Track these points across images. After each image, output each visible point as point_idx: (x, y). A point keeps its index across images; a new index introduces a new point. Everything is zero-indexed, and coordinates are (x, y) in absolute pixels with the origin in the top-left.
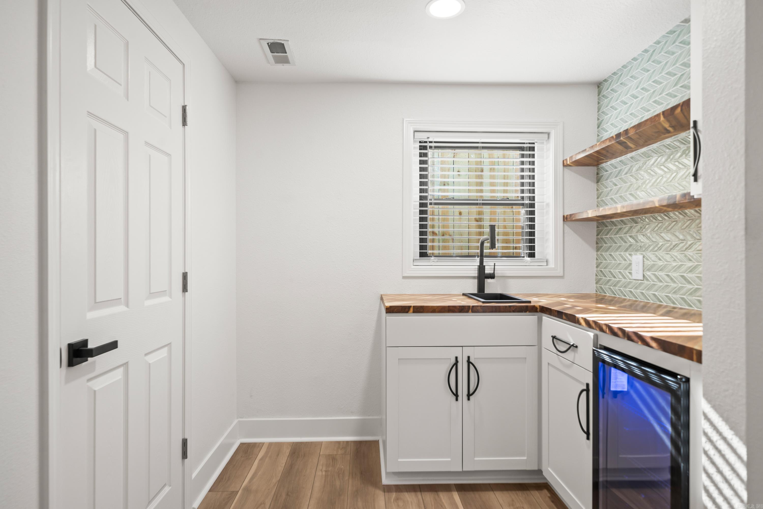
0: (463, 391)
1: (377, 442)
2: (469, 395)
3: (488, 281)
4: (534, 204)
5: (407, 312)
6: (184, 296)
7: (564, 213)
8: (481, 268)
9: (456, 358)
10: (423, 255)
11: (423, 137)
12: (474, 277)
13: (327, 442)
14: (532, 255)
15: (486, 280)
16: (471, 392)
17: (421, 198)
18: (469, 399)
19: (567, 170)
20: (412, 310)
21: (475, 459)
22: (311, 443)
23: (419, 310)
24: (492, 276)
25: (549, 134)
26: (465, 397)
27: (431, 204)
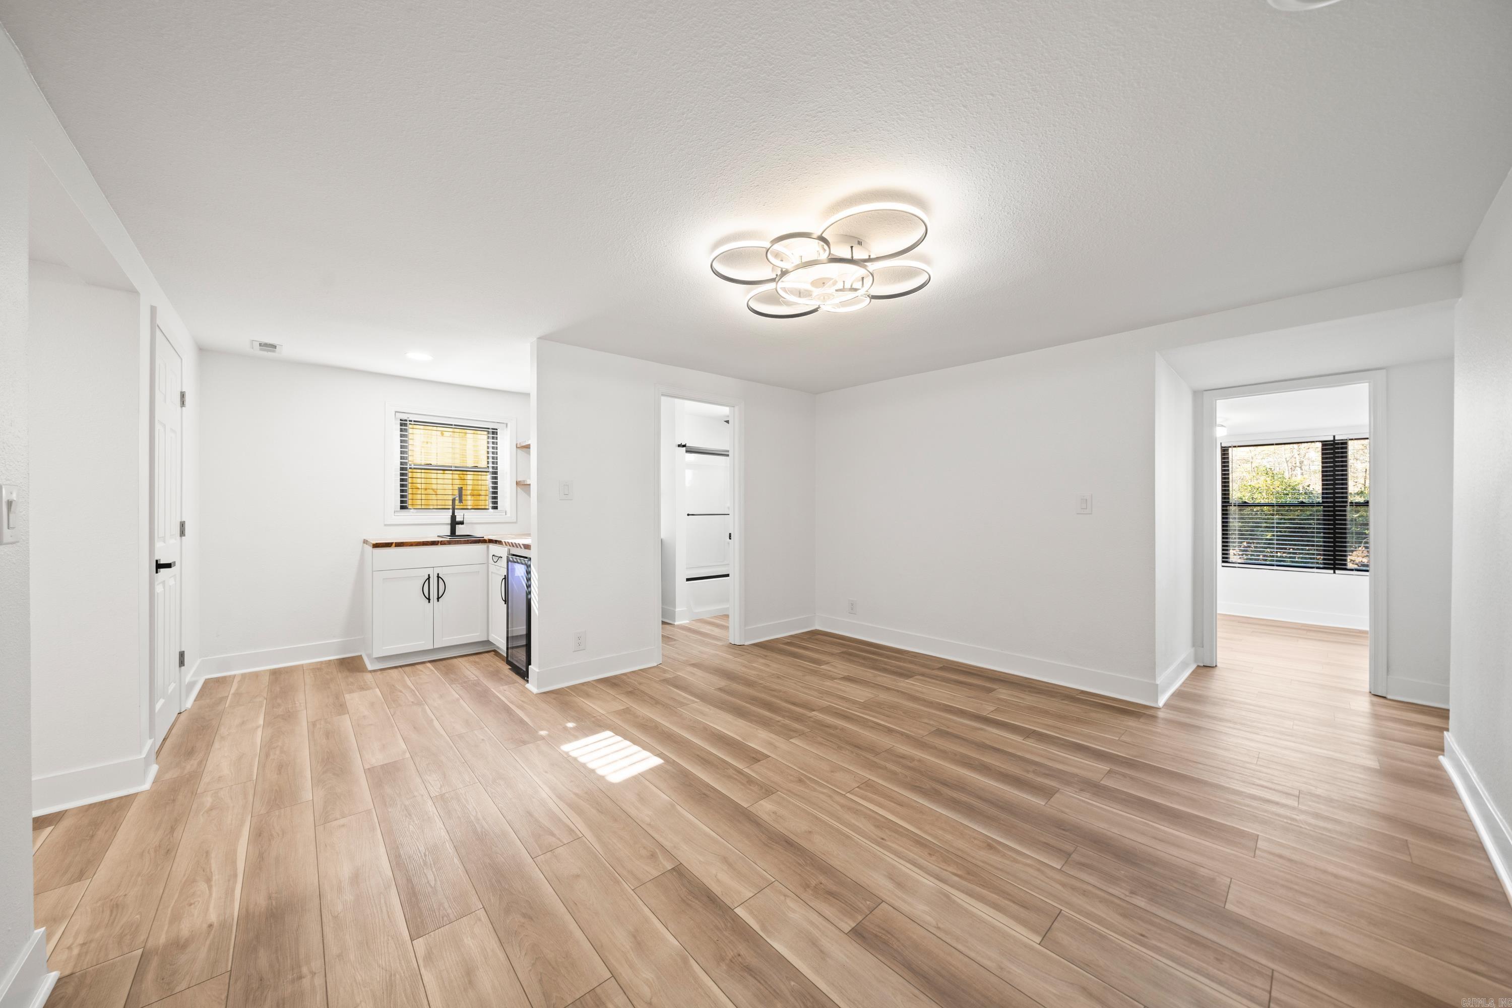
0: (434, 595)
1: (360, 657)
2: (438, 599)
3: (458, 527)
4: (497, 472)
5: (390, 546)
6: (181, 540)
7: (517, 479)
8: (453, 517)
9: (429, 575)
10: (402, 508)
11: (404, 417)
12: (448, 524)
13: (307, 664)
14: (495, 508)
15: (457, 525)
16: (440, 596)
17: (402, 463)
18: (438, 601)
19: (518, 450)
20: (394, 545)
21: (444, 639)
22: (291, 667)
23: (399, 545)
24: (462, 523)
25: (507, 424)
26: (436, 600)
27: (410, 468)
